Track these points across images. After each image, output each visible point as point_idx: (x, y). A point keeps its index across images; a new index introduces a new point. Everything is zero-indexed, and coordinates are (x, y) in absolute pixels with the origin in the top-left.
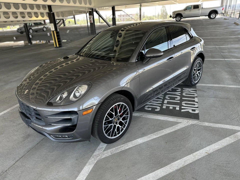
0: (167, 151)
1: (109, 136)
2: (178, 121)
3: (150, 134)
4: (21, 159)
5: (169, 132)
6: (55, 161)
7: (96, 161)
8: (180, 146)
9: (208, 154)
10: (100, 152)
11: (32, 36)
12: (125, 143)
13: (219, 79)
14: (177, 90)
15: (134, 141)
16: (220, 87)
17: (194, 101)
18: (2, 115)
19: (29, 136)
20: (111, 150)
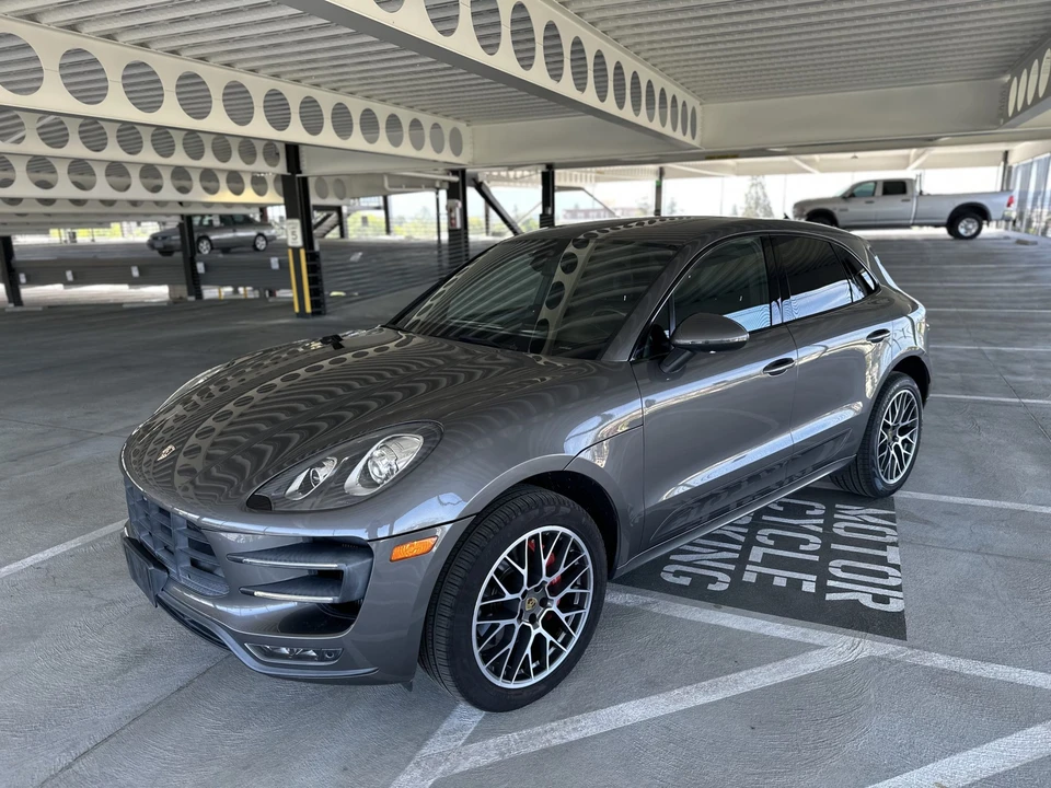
0: (755, 762)
1: (497, 673)
2: (811, 641)
3: (681, 686)
4: (102, 748)
5: (769, 682)
6: (249, 766)
7: (430, 783)
8: (816, 748)
10: (452, 745)
11: (206, 266)
12: (565, 717)
13: (994, 476)
14: (808, 512)
15: (608, 710)
16: (1001, 509)
17: (883, 561)
18: (43, 562)
19: (147, 652)
20: (499, 740)
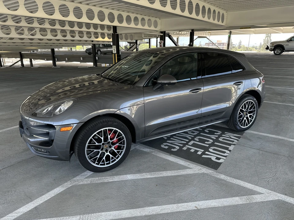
0: (151, 193)
1: (94, 163)
2: (189, 166)
3: (146, 173)
4: (9, 167)
5: (170, 175)
6: (35, 176)
7: (71, 186)
8: (170, 193)
9: (196, 209)
10: (81, 178)
11: (98, 58)
12: (112, 176)
13: (283, 129)
15: (123, 176)
17: (227, 149)
20: (93, 179)
